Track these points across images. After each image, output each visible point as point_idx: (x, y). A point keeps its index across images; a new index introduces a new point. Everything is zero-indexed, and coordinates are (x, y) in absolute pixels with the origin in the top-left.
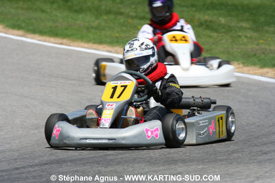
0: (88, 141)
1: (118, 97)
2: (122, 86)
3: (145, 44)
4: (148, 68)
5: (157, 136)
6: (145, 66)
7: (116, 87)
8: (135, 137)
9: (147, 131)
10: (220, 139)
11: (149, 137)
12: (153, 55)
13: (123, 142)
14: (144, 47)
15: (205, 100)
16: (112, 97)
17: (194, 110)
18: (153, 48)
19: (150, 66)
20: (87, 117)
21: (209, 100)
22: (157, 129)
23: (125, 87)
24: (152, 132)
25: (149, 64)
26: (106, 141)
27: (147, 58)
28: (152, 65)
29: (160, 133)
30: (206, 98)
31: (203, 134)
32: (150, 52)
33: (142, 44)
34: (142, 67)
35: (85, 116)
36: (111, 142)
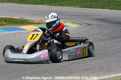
0: (16, 60)
1: (34, 39)
2: (36, 34)
3: (53, 16)
4: (55, 26)
5: (46, 57)
6: (54, 25)
7: (34, 34)
8: (35, 58)
9: (41, 55)
10: (84, 56)
12: (58, 20)
13: (30, 61)
14: (53, 17)
15: (83, 39)
16: (31, 39)
17: (77, 43)
18: (57, 17)
19: (56, 25)
20: (19, 49)
21: (85, 39)
22: (46, 54)
23: (38, 34)
25: (56, 24)
26: (23, 60)
27: (55, 22)
28: (57, 24)
30: (84, 38)
31: (73, 55)
32: (56, 19)
33: (52, 16)
34: (53, 26)
35: (18, 48)
36: (25, 61)
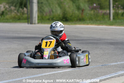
0: (40, 65)
1: (49, 46)
2: (49, 42)
3: (61, 25)
5: (68, 62)
7: (47, 42)
9: (64, 60)
10: (87, 64)
11: (65, 63)
16: (46, 46)
21: (78, 49)
22: (68, 60)
23: (51, 42)
24: (66, 61)
29: (69, 61)
